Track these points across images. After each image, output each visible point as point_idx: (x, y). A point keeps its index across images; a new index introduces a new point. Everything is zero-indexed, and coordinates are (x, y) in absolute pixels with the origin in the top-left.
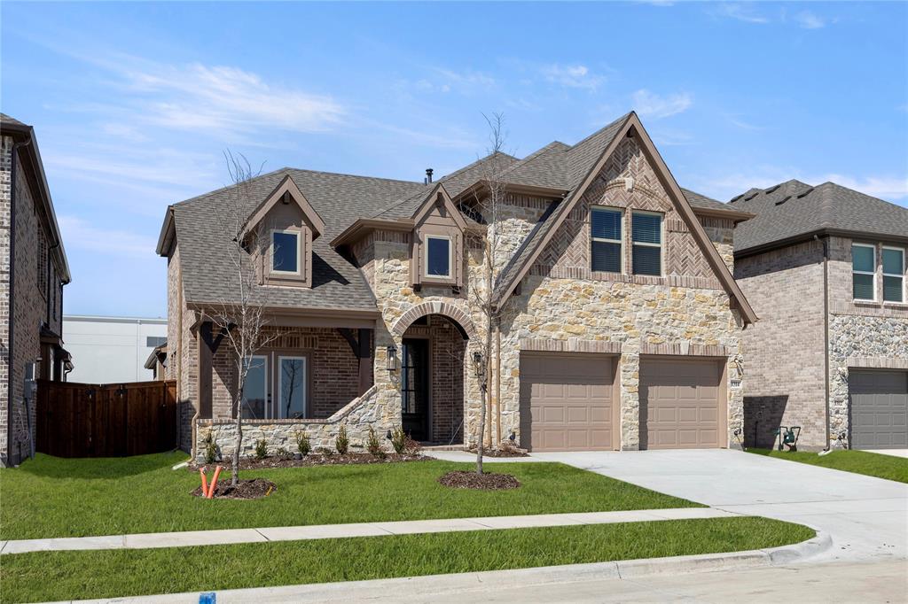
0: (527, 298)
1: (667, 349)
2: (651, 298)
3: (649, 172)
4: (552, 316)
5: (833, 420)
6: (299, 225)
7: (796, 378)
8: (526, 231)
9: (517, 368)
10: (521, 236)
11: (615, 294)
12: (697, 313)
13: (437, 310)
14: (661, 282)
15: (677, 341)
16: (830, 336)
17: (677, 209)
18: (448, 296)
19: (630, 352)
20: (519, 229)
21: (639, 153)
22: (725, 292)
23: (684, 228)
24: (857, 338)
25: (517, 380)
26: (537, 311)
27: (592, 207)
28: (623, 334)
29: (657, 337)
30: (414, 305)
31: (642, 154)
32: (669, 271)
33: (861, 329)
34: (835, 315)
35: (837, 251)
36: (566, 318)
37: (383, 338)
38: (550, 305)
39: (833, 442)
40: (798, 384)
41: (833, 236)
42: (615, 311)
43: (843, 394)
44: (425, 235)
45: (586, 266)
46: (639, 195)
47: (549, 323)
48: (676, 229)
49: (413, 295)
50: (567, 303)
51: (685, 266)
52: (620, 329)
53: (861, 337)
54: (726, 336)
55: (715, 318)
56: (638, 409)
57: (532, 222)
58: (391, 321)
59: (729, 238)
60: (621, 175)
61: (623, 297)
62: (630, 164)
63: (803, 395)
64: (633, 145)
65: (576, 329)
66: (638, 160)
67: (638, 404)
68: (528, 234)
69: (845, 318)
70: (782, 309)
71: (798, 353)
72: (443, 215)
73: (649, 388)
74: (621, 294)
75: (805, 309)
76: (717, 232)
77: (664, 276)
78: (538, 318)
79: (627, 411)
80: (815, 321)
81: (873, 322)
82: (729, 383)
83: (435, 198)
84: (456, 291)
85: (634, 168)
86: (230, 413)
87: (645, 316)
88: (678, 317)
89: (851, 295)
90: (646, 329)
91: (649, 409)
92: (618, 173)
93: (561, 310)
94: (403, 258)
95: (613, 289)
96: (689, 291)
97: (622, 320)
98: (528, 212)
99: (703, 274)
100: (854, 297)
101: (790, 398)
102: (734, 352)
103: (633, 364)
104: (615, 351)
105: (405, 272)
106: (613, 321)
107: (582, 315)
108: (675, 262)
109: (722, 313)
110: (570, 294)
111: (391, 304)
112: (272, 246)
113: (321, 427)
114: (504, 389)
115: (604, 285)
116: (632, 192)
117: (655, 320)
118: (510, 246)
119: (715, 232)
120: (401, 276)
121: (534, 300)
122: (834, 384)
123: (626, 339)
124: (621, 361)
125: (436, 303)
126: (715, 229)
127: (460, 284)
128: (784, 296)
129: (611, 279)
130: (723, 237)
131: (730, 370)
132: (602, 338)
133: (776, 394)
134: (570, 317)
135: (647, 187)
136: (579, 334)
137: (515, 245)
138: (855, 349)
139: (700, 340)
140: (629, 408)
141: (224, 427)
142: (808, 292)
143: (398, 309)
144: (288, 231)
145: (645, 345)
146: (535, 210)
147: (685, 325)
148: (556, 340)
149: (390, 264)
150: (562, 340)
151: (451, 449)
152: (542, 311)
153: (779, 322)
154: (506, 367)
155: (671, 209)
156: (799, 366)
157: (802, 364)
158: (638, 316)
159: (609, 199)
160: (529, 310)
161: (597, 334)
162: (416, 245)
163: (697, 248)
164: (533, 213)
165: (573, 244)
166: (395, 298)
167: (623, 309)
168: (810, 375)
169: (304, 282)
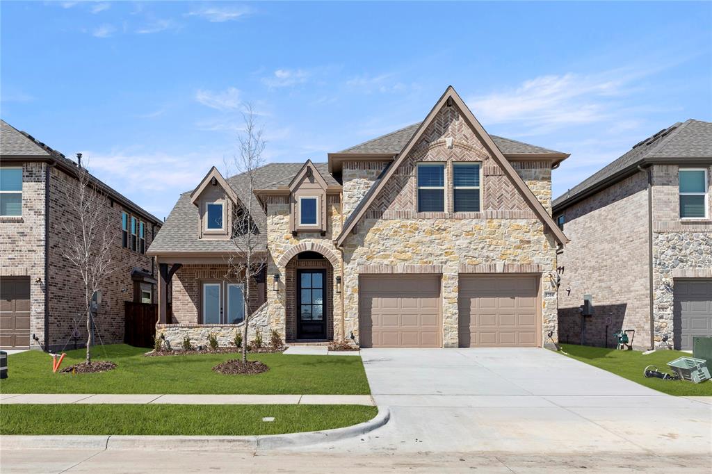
0: (364, 236)
1: (483, 268)
2: (468, 229)
3: (467, 131)
4: (384, 247)
5: (656, 324)
6: (223, 198)
7: (632, 289)
8: (367, 187)
9: (357, 287)
10: (363, 191)
11: (437, 228)
12: (512, 239)
13: (309, 249)
14: (478, 217)
15: (493, 262)
16: (654, 252)
17: (493, 157)
18: (318, 238)
19: (451, 272)
20: (362, 186)
21: (458, 117)
22: (539, 221)
23: (499, 171)
24: (683, 252)
25: (356, 296)
26: (372, 245)
27: (418, 163)
28: (444, 258)
29: (474, 259)
30: (293, 245)
31: (461, 118)
32: (486, 207)
33: (689, 244)
34: (659, 233)
35: (660, 177)
36: (396, 248)
37: (272, 269)
38: (383, 240)
39: (656, 344)
40: (632, 294)
41: (655, 164)
42: (437, 241)
43: (667, 302)
44: (299, 196)
45: (412, 208)
46: (458, 150)
47: (382, 253)
48: (492, 173)
49: (293, 239)
50: (396, 238)
51: (500, 202)
52: (441, 255)
53: (688, 251)
54: (540, 256)
55: (529, 242)
56: (457, 316)
57: (371, 179)
58: (277, 258)
59: (547, 176)
60: (443, 137)
61: (444, 230)
62: (450, 127)
63: (637, 303)
64: (452, 112)
65: (403, 256)
66: (457, 123)
67: (457, 311)
68: (369, 189)
69: (669, 235)
70: (623, 231)
71: (633, 267)
72: (312, 182)
73: (472, 300)
74: (443, 228)
75: (637, 230)
76: (535, 172)
77: (482, 211)
78: (373, 250)
79: (448, 317)
80: (644, 240)
81: (702, 237)
82: (543, 294)
83: (305, 170)
84: (323, 234)
85: (453, 130)
86: (196, 320)
87: (463, 243)
88: (494, 243)
89: (677, 214)
90: (464, 254)
91: (471, 316)
92: (440, 135)
93: (391, 243)
94: (285, 213)
95: (435, 225)
96: (503, 222)
97: (443, 247)
98: (369, 173)
99: (517, 207)
100: (681, 216)
101: (628, 306)
102: (548, 270)
103: (452, 281)
104: (437, 272)
105: (287, 223)
106: (435, 249)
107: (408, 246)
108: (492, 199)
109: (536, 238)
110: (399, 230)
111: (277, 246)
112: (207, 213)
113: (231, 329)
114: (346, 302)
115: (429, 221)
116: (452, 148)
117: (472, 246)
118: (355, 199)
119: (533, 172)
120: (284, 226)
121: (369, 236)
122: (657, 293)
123: (446, 262)
124: (442, 280)
125: (308, 244)
126: (533, 170)
127: (324, 229)
128: (624, 220)
129: (433, 217)
130: (541, 176)
131: (545, 284)
132: (426, 262)
133: (619, 303)
134: (399, 247)
135: (465, 143)
136: (406, 260)
137: (359, 198)
138: (682, 262)
139: (514, 260)
140: (450, 315)
141: (172, 329)
142: (639, 215)
143: (282, 249)
144: (217, 203)
145: (463, 265)
146: (375, 171)
147: (501, 249)
148: (387, 265)
149: (276, 219)
150: (392, 265)
151: (320, 345)
152: (376, 244)
153: (621, 242)
154: (348, 287)
155: (488, 158)
156: (633, 279)
157: (635, 277)
158: (457, 244)
159: (432, 156)
160: (366, 244)
161: (421, 259)
162: (293, 204)
163: (512, 187)
164: (373, 173)
165: (401, 193)
166: (280, 242)
167: (444, 239)
168: (641, 286)
169: (227, 234)
